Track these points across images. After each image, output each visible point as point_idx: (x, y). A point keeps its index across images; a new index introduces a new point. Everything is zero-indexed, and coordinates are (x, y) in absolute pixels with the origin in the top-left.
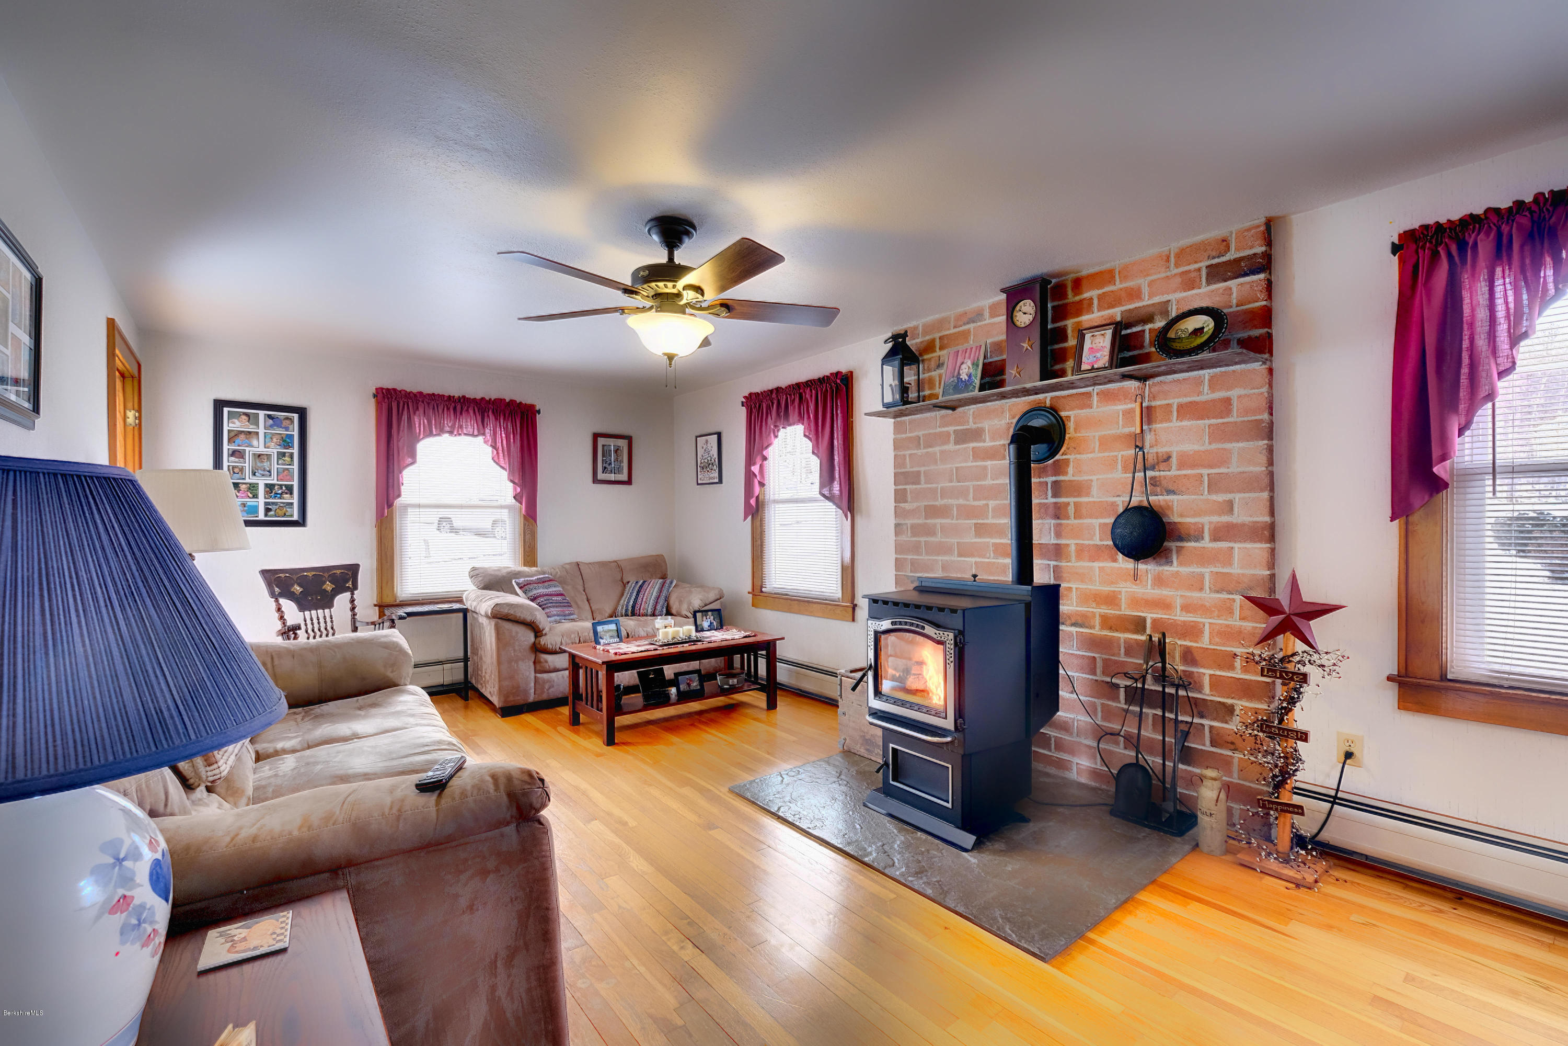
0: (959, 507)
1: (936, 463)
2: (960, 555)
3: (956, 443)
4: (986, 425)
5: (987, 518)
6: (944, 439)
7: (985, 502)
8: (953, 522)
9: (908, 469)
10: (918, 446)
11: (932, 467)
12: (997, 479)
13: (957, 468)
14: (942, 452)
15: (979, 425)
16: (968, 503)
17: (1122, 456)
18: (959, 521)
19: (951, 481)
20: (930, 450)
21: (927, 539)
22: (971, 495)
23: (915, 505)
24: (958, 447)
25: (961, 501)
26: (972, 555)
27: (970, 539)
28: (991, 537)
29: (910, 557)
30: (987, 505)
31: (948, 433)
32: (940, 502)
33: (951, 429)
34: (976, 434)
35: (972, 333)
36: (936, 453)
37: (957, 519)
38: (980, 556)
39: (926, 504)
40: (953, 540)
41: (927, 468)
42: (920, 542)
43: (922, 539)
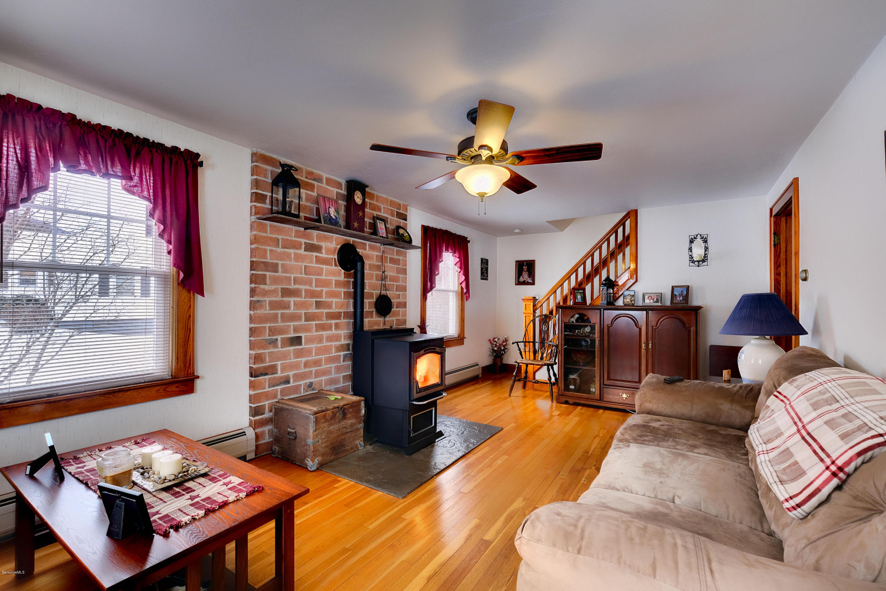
0: (306, 291)
1: (291, 260)
2: (306, 320)
3: (305, 250)
4: (323, 244)
5: (322, 298)
6: (296, 246)
7: (322, 289)
8: (302, 299)
9: (268, 260)
10: (277, 245)
11: (288, 262)
12: (328, 276)
13: (305, 267)
14: (296, 254)
15: (320, 244)
16: (312, 288)
17: (376, 274)
18: (306, 299)
19: (302, 274)
20: (286, 250)
21: (283, 312)
22: (314, 284)
23: (274, 287)
24: (306, 253)
25: (308, 287)
26: (314, 320)
27: (313, 310)
28: (324, 308)
29: (267, 325)
30: (323, 290)
31: (301, 244)
32: (293, 286)
33: (303, 241)
34: (316, 248)
35: (316, 187)
36: (291, 254)
37: (305, 298)
38: (318, 320)
39: (283, 287)
40: (301, 312)
41: (284, 262)
42: (277, 313)
43: (279, 312)
